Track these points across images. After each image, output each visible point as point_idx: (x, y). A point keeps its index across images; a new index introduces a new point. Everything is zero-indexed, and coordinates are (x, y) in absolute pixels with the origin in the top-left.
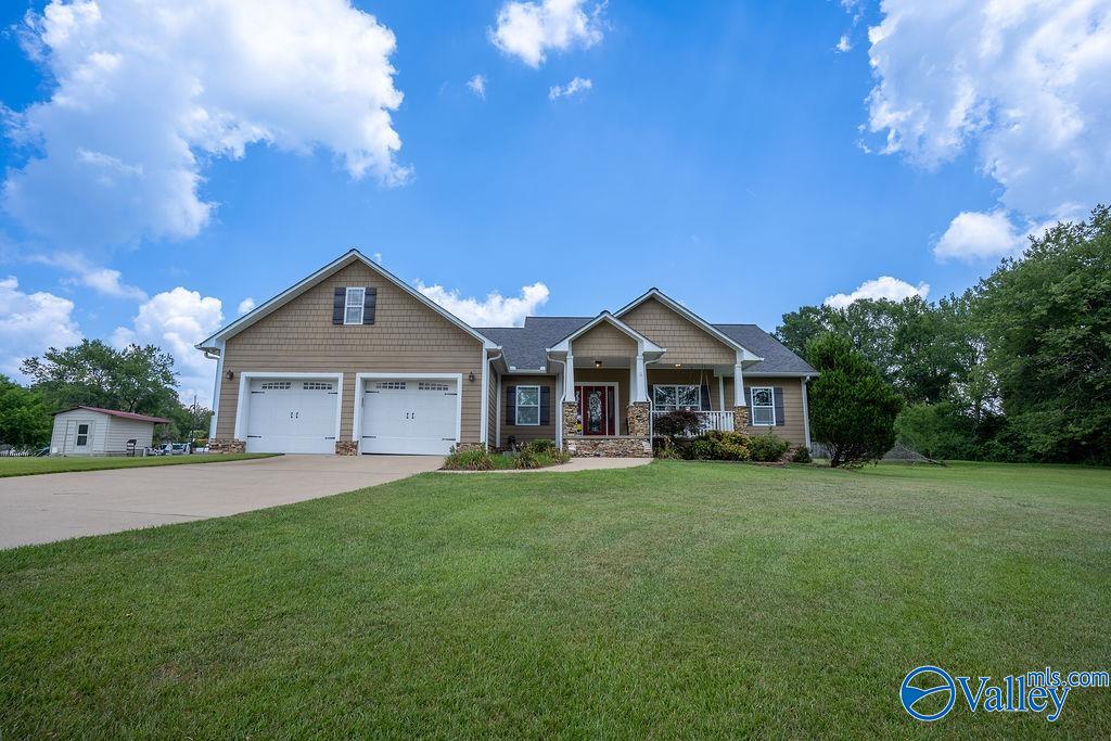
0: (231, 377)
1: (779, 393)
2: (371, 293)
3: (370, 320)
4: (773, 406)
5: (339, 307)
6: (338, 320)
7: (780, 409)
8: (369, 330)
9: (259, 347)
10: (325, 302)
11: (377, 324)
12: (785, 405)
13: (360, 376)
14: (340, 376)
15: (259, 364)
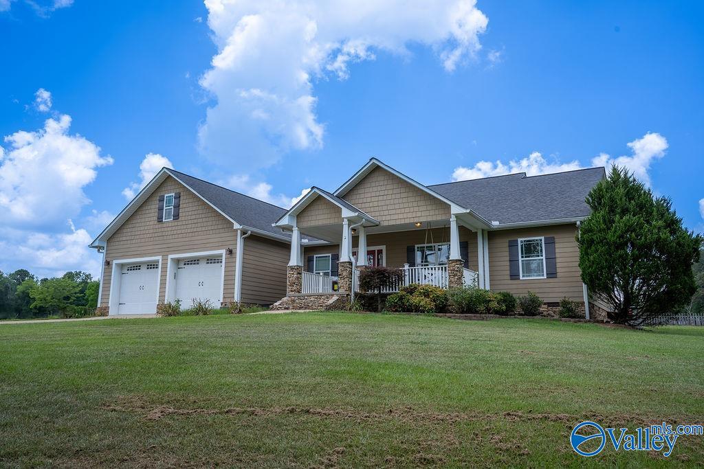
0: (108, 263)
1: (550, 243)
2: (178, 197)
3: (176, 217)
4: (544, 257)
5: (161, 209)
6: (160, 219)
7: (551, 260)
8: (176, 224)
9: (122, 243)
10: (153, 207)
11: (180, 219)
12: (557, 255)
13: (170, 256)
14: (159, 258)
15: (121, 254)
